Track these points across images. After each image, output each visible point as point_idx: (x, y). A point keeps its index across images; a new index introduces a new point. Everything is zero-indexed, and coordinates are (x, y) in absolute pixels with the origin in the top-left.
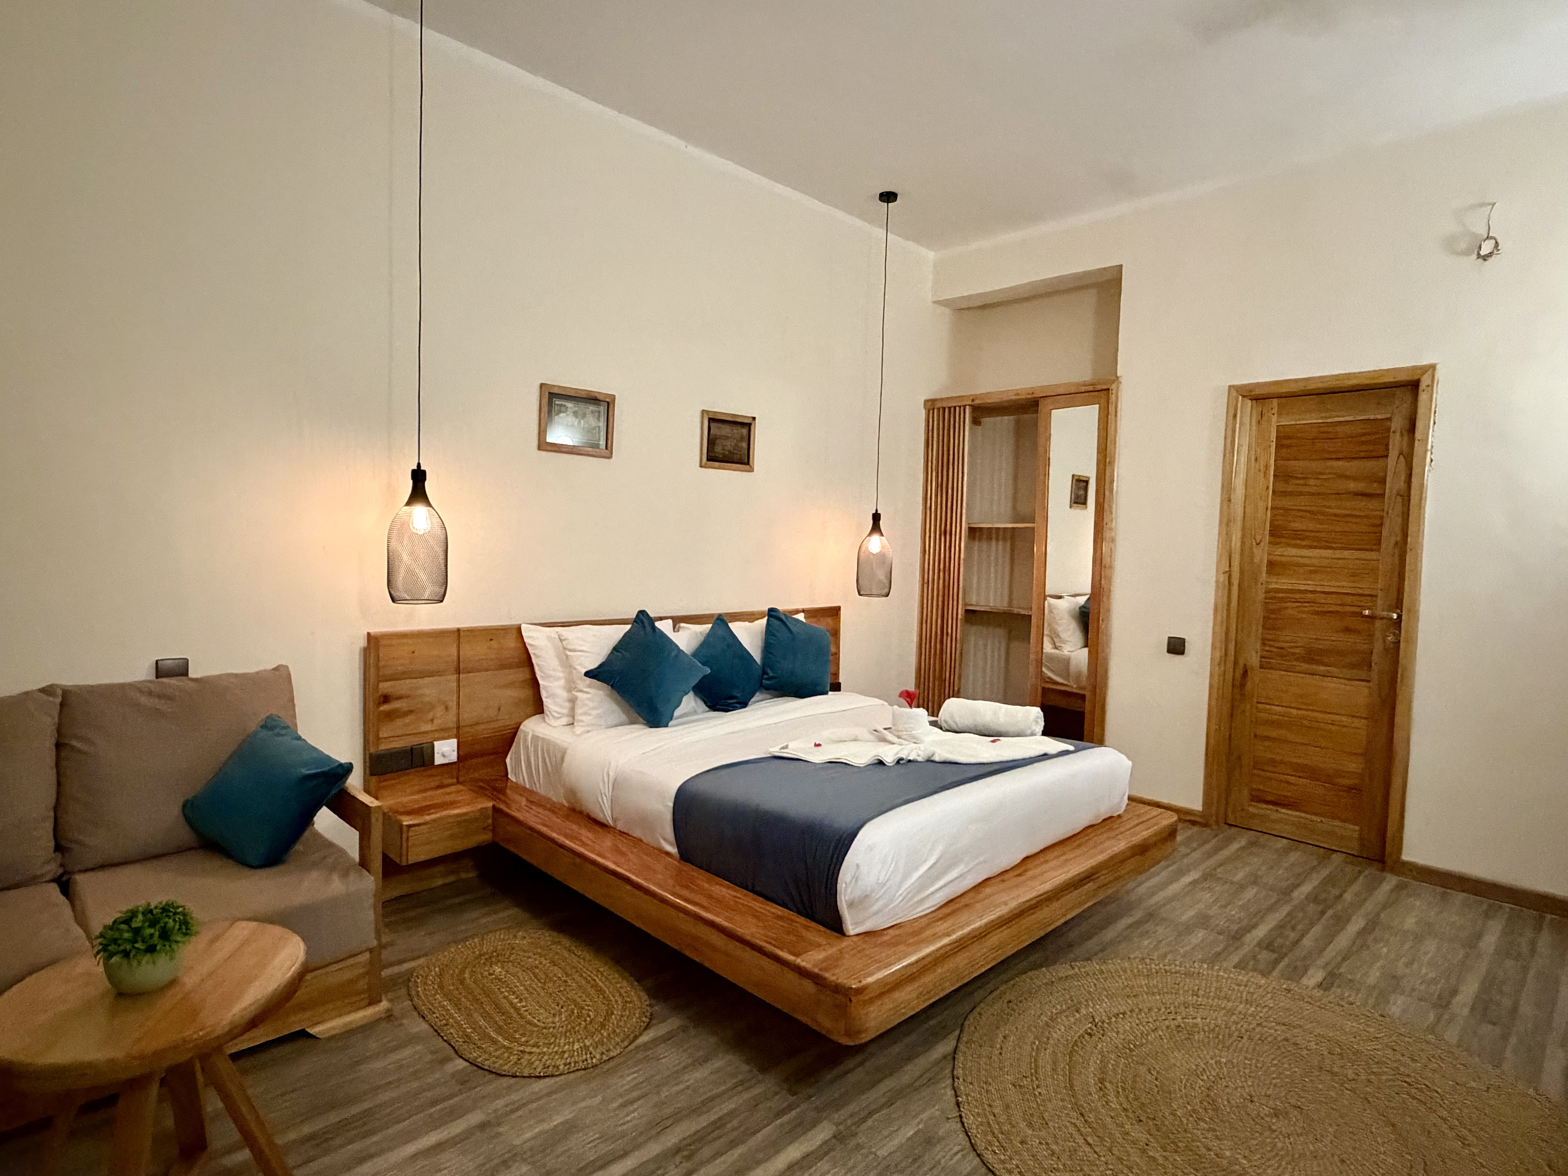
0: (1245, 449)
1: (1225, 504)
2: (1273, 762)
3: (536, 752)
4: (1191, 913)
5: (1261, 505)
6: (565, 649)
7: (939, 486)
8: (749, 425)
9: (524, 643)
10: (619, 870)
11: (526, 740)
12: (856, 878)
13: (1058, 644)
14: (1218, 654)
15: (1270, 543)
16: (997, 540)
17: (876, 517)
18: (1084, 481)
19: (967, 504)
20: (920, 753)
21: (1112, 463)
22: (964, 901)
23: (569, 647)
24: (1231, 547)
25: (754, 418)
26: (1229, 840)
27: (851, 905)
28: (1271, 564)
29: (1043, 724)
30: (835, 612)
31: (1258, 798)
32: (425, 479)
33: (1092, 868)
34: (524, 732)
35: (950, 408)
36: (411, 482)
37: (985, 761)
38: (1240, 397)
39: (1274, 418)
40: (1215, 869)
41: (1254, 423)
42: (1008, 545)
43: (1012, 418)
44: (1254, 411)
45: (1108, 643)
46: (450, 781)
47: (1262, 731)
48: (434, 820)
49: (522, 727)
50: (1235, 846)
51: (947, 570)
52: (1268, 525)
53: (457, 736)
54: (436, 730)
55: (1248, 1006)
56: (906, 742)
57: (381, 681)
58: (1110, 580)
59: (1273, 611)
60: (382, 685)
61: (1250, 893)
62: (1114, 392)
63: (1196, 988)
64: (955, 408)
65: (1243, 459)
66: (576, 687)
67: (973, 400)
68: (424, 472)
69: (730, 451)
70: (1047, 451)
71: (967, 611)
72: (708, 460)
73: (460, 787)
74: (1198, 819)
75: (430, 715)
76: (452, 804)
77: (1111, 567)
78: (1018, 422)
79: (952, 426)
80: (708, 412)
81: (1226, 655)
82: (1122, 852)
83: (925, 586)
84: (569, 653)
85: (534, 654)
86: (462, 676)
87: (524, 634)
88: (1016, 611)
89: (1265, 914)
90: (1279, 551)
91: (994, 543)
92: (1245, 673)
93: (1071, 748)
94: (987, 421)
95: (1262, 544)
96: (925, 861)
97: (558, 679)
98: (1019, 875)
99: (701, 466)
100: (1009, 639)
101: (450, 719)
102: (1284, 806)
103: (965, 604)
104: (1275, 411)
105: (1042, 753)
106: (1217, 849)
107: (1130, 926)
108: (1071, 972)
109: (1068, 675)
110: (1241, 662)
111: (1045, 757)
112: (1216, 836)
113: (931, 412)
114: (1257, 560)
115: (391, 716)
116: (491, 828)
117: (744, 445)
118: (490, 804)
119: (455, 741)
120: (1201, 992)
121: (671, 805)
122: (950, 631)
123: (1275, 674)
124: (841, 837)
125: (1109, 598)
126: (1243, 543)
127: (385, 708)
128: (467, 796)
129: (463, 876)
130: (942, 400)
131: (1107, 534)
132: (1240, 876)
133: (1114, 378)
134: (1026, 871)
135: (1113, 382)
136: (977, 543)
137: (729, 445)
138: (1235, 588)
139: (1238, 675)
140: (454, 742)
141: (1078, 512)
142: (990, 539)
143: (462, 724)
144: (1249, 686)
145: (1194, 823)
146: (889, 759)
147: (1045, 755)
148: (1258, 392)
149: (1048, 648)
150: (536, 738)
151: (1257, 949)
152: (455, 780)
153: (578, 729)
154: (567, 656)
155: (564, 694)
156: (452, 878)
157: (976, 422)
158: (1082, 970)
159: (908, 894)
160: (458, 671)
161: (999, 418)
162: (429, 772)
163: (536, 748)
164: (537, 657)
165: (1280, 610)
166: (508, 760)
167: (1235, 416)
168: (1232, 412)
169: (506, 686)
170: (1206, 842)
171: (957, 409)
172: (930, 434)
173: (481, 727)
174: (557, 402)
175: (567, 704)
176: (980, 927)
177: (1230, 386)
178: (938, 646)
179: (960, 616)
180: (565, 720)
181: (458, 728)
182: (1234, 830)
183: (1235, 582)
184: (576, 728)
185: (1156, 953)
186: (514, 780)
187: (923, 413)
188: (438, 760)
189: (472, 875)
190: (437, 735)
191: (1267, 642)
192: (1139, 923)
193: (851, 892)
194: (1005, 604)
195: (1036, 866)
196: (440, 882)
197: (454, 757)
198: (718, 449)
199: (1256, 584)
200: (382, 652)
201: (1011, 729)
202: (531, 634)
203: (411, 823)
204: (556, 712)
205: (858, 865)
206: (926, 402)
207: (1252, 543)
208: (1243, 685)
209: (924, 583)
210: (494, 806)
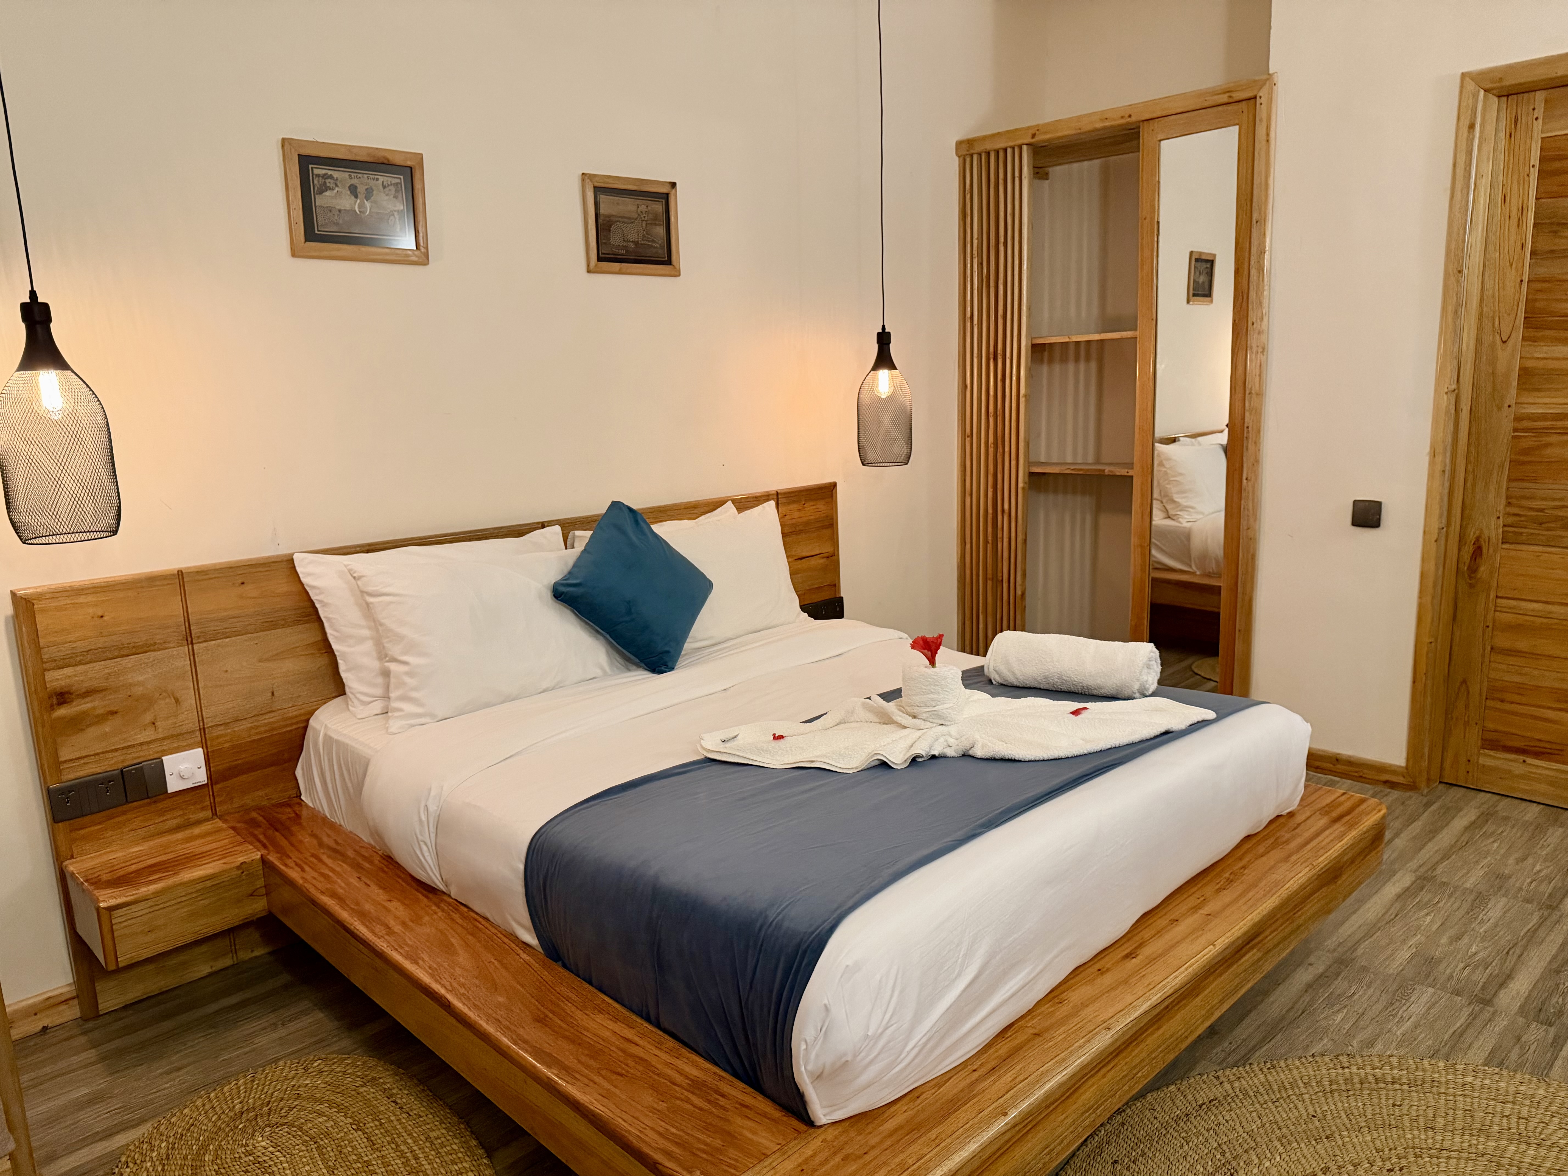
0: (1486, 182)
1: (1453, 279)
2: (1520, 689)
3: (330, 761)
4: (1404, 954)
5: (1511, 277)
6: (362, 592)
7: (985, 281)
8: (666, 197)
9: (302, 584)
10: (436, 987)
11: (316, 744)
12: (825, 1031)
13: (1171, 512)
14: (1435, 525)
15: (1523, 339)
16: (1077, 360)
17: (884, 339)
18: (1207, 261)
19: (1029, 308)
20: (952, 741)
21: (1262, 221)
22: (1035, 1023)
23: (370, 589)
24: (1460, 348)
25: (673, 185)
26: (1448, 813)
27: (818, 1077)
28: (1525, 374)
29: (1158, 668)
30: (827, 492)
31: (1492, 744)
32: (51, 321)
33: (1255, 925)
34: (314, 729)
35: (997, 152)
36: (23, 326)
37: (1062, 753)
38: (1482, 92)
39: (1538, 126)
40: (1434, 867)
41: (1502, 135)
42: (1093, 365)
43: (1097, 162)
44: (1503, 115)
45: (1256, 515)
46: (201, 815)
47: (1503, 641)
48: (158, 894)
49: (312, 722)
50: (1460, 823)
51: (999, 415)
52: (1522, 306)
53: (204, 744)
54: (164, 739)
55: (1523, 1147)
56: (928, 724)
57: (46, 670)
58: (1258, 413)
59: (1526, 451)
60: (49, 676)
61: (1496, 909)
62: (1263, 100)
63: (1430, 1113)
64: (1005, 150)
65: (1483, 201)
66: (386, 656)
67: (1033, 136)
68: (46, 307)
69: (636, 243)
70: (1154, 209)
71: (1031, 474)
72: (600, 259)
73: (219, 823)
74: (1400, 780)
75: (148, 717)
76: (191, 860)
77: (1260, 394)
78: (1105, 172)
79: (1001, 182)
80: (591, 177)
81: (1448, 524)
82: (1303, 887)
83: (968, 440)
84: (370, 600)
85: (320, 601)
86: (195, 646)
87: (298, 569)
88: (1108, 470)
89: (1525, 948)
90: (1543, 351)
91: (1071, 367)
92: (1478, 552)
93: (1210, 715)
94: (1057, 171)
95: (1511, 343)
96: (959, 975)
97: (362, 640)
98: (1130, 956)
99: (589, 271)
100: (1098, 510)
101: (188, 719)
102: (1537, 755)
103: (1029, 463)
104: (1540, 112)
105: (1163, 729)
106: (1432, 832)
107: (1309, 986)
108: (1218, 1092)
109: (1189, 556)
110: (1471, 535)
111: (1167, 736)
112: (1427, 805)
113: (968, 160)
114: (1501, 367)
115: (77, 724)
116: (263, 891)
117: (661, 231)
118: (257, 855)
119: (199, 752)
120: (1441, 1121)
121: (521, 867)
122: (1006, 507)
123: (1528, 551)
124: (799, 945)
125: (1257, 443)
126: (1479, 342)
127: (62, 712)
128: (226, 838)
129: (245, 955)
130: (984, 138)
131: (1253, 340)
132: (1474, 878)
133: (1265, 77)
134: (1141, 945)
135: (1263, 83)
136: (1045, 369)
137: (633, 233)
138: (1465, 415)
139: (1466, 556)
140: (198, 754)
141: (1200, 308)
142: (1064, 360)
143: (208, 723)
144: (1483, 571)
145: (1392, 785)
146: (898, 758)
147: (1167, 733)
148: (1509, 81)
149: (1158, 519)
150: (328, 739)
151: (1521, 1020)
152: (209, 813)
153: (395, 725)
154: (368, 604)
155: (376, 664)
156: (227, 962)
157: (1040, 173)
158: (1237, 1084)
159: (929, 1040)
160: (189, 639)
161: (1076, 166)
162: (160, 805)
163: (330, 754)
164: (325, 605)
165: (1539, 448)
166: (299, 772)
167: (1472, 127)
168: (1465, 122)
169: (277, 657)
170: (1412, 820)
171: (1009, 151)
172: (968, 197)
173: (239, 727)
174: (316, 171)
175: (380, 680)
176: (1061, 1085)
177: (1463, 75)
178: (990, 529)
179: (1021, 485)
180: (378, 706)
181: (203, 730)
182: (1454, 791)
183: (1465, 407)
184: (391, 722)
185: (1355, 1041)
186: (311, 805)
187: (954, 163)
188: (173, 785)
189: (260, 952)
190: (166, 744)
191: (1513, 501)
192: (1322, 980)
193: (817, 1056)
194: (1090, 460)
195: (1159, 933)
196: (205, 970)
197: (201, 777)
198: (616, 239)
199: (1499, 408)
200: (42, 621)
201: (1109, 684)
202: (310, 569)
203: (113, 902)
204: (362, 693)
205: (827, 1009)
206: (959, 144)
207: (1494, 342)
208: (1473, 570)
209: (965, 435)
210: (263, 860)
